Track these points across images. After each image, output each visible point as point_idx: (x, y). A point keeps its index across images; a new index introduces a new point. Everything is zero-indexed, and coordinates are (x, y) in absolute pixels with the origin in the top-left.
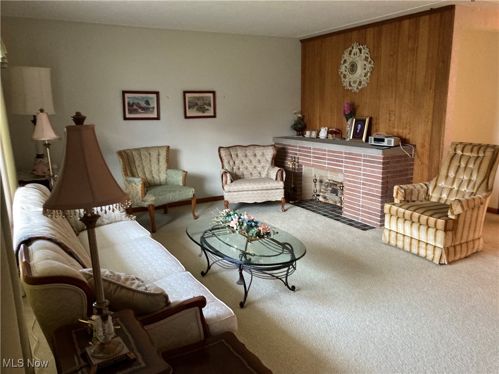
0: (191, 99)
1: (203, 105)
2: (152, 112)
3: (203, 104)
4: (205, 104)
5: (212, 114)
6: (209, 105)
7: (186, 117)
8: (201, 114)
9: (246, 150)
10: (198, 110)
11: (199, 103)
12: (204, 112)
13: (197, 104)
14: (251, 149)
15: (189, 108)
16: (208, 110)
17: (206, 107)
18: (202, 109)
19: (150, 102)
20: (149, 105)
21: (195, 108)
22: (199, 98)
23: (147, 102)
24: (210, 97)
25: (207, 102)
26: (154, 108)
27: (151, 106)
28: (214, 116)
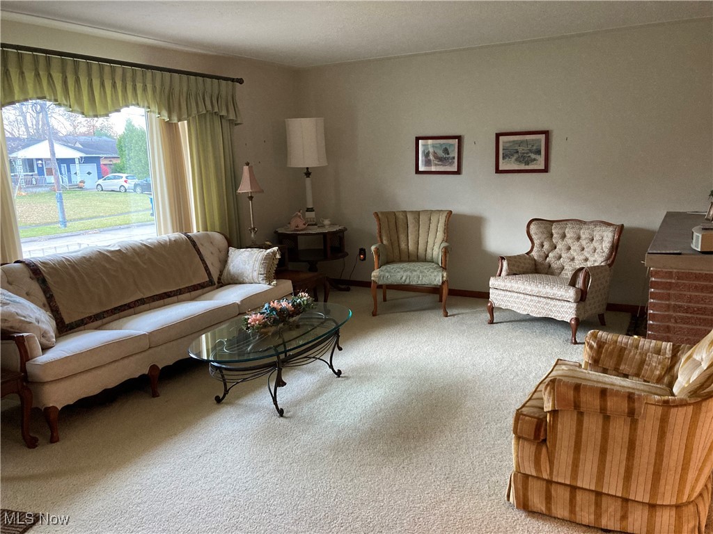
0: (508, 145)
1: (527, 153)
2: (451, 164)
3: (528, 151)
4: (531, 151)
5: (542, 167)
6: (538, 152)
7: (498, 171)
8: (523, 167)
9: (581, 229)
10: (518, 160)
11: (520, 149)
12: (527, 163)
13: (517, 152)
14: (588, 229)
15: (504, 158)
16: (535, 160)
17: (533, 156)
18: (524, 159)
19: (450, 150)
20: (448, 154)
21: (513, 159)
22: (520, 143)
23: (446, 151)
24: (539, 141)
25: (534, 148)
26: (454, 158)
27: (451, 155)
28: (546, 170)
